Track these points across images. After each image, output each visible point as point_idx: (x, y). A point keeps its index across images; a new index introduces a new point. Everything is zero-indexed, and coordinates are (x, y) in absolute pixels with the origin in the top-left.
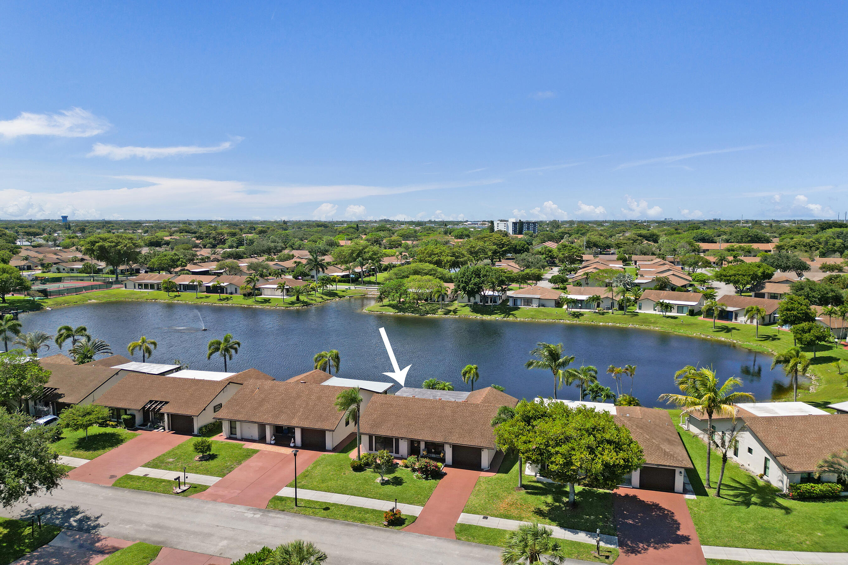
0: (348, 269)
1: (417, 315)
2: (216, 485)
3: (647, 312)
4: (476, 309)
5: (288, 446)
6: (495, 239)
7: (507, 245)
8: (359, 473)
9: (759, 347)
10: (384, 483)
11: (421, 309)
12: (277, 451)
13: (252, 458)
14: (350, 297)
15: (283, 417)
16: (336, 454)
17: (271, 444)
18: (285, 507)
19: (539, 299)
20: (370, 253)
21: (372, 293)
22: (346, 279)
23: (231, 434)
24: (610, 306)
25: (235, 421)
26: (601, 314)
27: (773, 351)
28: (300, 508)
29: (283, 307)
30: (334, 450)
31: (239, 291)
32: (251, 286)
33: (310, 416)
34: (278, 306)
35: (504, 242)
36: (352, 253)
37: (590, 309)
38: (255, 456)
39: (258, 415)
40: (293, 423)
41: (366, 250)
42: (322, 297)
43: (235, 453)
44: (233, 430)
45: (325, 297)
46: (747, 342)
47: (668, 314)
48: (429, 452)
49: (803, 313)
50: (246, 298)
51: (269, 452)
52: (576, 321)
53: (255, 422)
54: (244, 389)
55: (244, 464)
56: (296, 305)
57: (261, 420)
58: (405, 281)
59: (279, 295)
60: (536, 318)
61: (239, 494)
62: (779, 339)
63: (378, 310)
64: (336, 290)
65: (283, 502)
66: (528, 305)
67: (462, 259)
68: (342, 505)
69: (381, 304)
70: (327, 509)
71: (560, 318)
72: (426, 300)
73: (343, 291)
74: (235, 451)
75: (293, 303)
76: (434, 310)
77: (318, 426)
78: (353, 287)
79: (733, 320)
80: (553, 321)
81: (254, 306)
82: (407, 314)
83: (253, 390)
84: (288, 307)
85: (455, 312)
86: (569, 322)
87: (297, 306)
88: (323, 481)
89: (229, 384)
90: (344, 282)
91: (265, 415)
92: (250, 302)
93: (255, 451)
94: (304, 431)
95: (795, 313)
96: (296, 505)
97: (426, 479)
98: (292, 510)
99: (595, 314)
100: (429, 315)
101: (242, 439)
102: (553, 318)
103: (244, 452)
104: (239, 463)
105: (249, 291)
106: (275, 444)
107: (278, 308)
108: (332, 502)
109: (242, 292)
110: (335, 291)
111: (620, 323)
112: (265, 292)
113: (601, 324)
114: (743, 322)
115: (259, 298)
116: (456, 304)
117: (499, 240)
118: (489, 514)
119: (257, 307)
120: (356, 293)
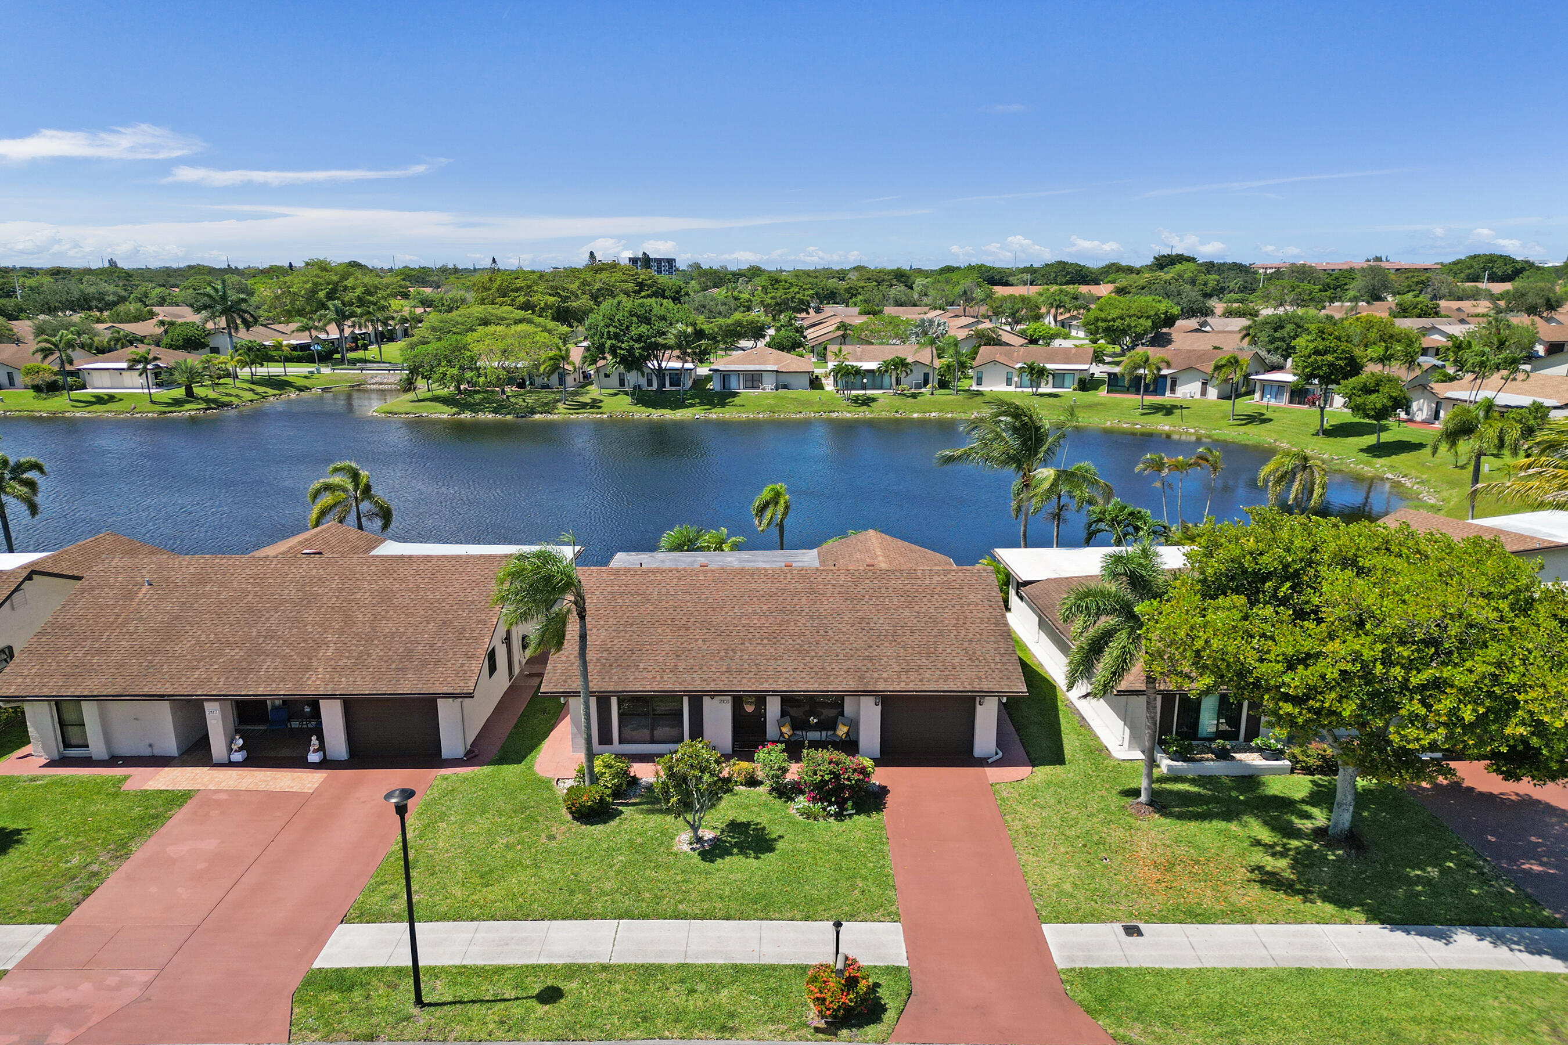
0: (306, 328)
1: (509, 417)
2: (32, 963)
3: (995, 389)
4: (642, 398)
5: (301, 763)
6: (624, 274)
7: (650, 286)
8: (600, 827)
9: (1245, 437)
10: (712, 851)
11: (516, 404)
12: (262, 787)
13: (170, 823)
14: (323, 389)
15: (268, 666)
16: (487, 769)
17: (231, 764)
18: (374, 1020)
19: (777, 371)
20: (359, 291)
21: (378, 380)
22: (303, 354)
23: (67, 745)
24: (921, 381)
25: (78, 700)
26: (909, 397)
27: (1275, 441)
28: (439, 1012)
29: (153, 412)
30: (472, 757)
31: (20, 379)
32: (51, 364)
33: (369, 655)
34: (137, 410)
35: (643, 280)
36: (314, 291)
37: (881, 389)
38: (181, 814)
39: (165, 668)
40: (313, 684)
41: (350, 282)
42: (252, 390)
43: (92, 814)
44: (73, 732)
45: (260, 389)
46: (1215, 430)
47: (1041, 390)
48: (798, 725)
49: (1346, 358)
50: (43, 395)
51: (235, 793)
52: (863, 413)
53: (161, 697)
54: (93, 588)
55: (142, 851)
56: (188, 406)
57: (183, 688)
58: (469, 338)
59: (134, 385)
60: (779, 411)
61: (149, 985)
62: (1270, 420)
63: (408, 410)
64: (286, 375)
65: (357, 995)
66: (753, 387)
67: (574, 304)
68: (604, 968)
69: (411, 396)
70: (551, 995)
71: (831, 409)
72: (521, 385)
73: (305, 377)
74: (93, 808)
75: (177, 402)
76: (546, 404)
77: (408, 685)
78: (326, 370)
79: (1168, 393)
80: (817, 415)
81: (67, 415)
82: (481, 416)
83: (130, 591)
84: (165, 413)
85: (595, 404)
86: (849, 415)
87: (190, 410)
88: (486, 878)
89: (29, 578)
90: (299, 360)
91: (195, 668)
92: (59, 403)
93: (179, 798)
94: (351, 705)
95: (1330, 358)
96: (419, 1001)
97: (839, 816)
98: (410, 1029)
99: (897, 397)
100: (537, 417)
101: (114, 761)
102: (815, 409)
103: (131, 808)
104: (121, 852)
105: (49, 378)
106: (250, 762)
107: (139, 415)
108: (559, 961)
109: (28, 380)
110: (283, 378)
111: (952, 412)
112: (96, 379)
113: (915, 415)
114: (1189, 396)
115: (76, 394)
116: (594, 391)
117: (632, 276)
118: (1139, 917)
119: (78, 415)
120: (336, 382)
